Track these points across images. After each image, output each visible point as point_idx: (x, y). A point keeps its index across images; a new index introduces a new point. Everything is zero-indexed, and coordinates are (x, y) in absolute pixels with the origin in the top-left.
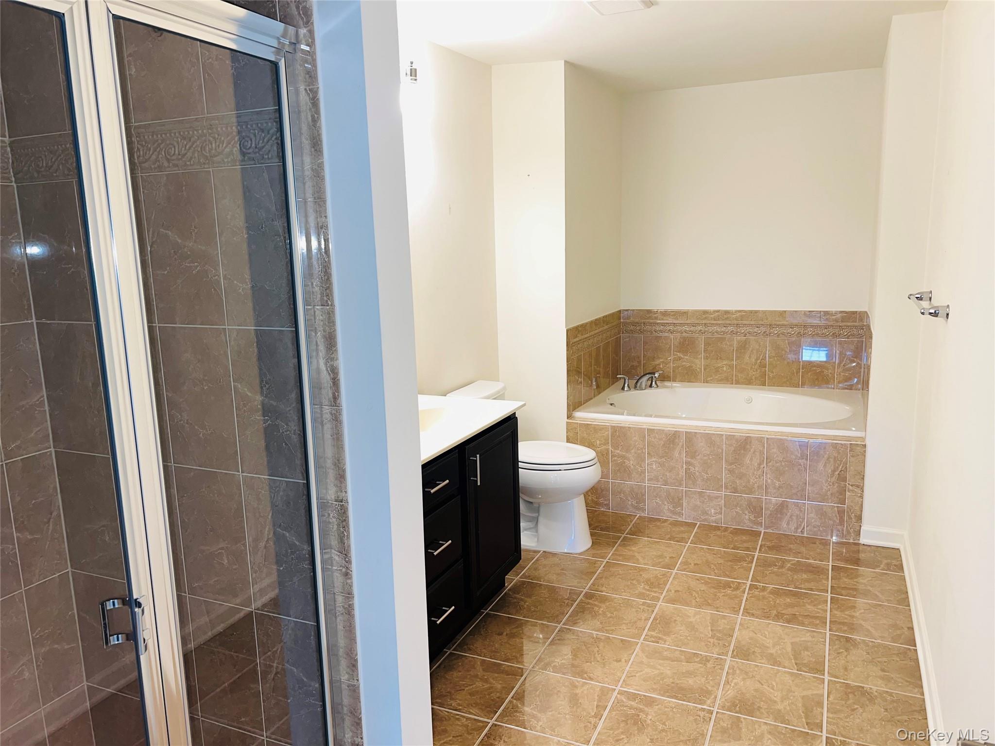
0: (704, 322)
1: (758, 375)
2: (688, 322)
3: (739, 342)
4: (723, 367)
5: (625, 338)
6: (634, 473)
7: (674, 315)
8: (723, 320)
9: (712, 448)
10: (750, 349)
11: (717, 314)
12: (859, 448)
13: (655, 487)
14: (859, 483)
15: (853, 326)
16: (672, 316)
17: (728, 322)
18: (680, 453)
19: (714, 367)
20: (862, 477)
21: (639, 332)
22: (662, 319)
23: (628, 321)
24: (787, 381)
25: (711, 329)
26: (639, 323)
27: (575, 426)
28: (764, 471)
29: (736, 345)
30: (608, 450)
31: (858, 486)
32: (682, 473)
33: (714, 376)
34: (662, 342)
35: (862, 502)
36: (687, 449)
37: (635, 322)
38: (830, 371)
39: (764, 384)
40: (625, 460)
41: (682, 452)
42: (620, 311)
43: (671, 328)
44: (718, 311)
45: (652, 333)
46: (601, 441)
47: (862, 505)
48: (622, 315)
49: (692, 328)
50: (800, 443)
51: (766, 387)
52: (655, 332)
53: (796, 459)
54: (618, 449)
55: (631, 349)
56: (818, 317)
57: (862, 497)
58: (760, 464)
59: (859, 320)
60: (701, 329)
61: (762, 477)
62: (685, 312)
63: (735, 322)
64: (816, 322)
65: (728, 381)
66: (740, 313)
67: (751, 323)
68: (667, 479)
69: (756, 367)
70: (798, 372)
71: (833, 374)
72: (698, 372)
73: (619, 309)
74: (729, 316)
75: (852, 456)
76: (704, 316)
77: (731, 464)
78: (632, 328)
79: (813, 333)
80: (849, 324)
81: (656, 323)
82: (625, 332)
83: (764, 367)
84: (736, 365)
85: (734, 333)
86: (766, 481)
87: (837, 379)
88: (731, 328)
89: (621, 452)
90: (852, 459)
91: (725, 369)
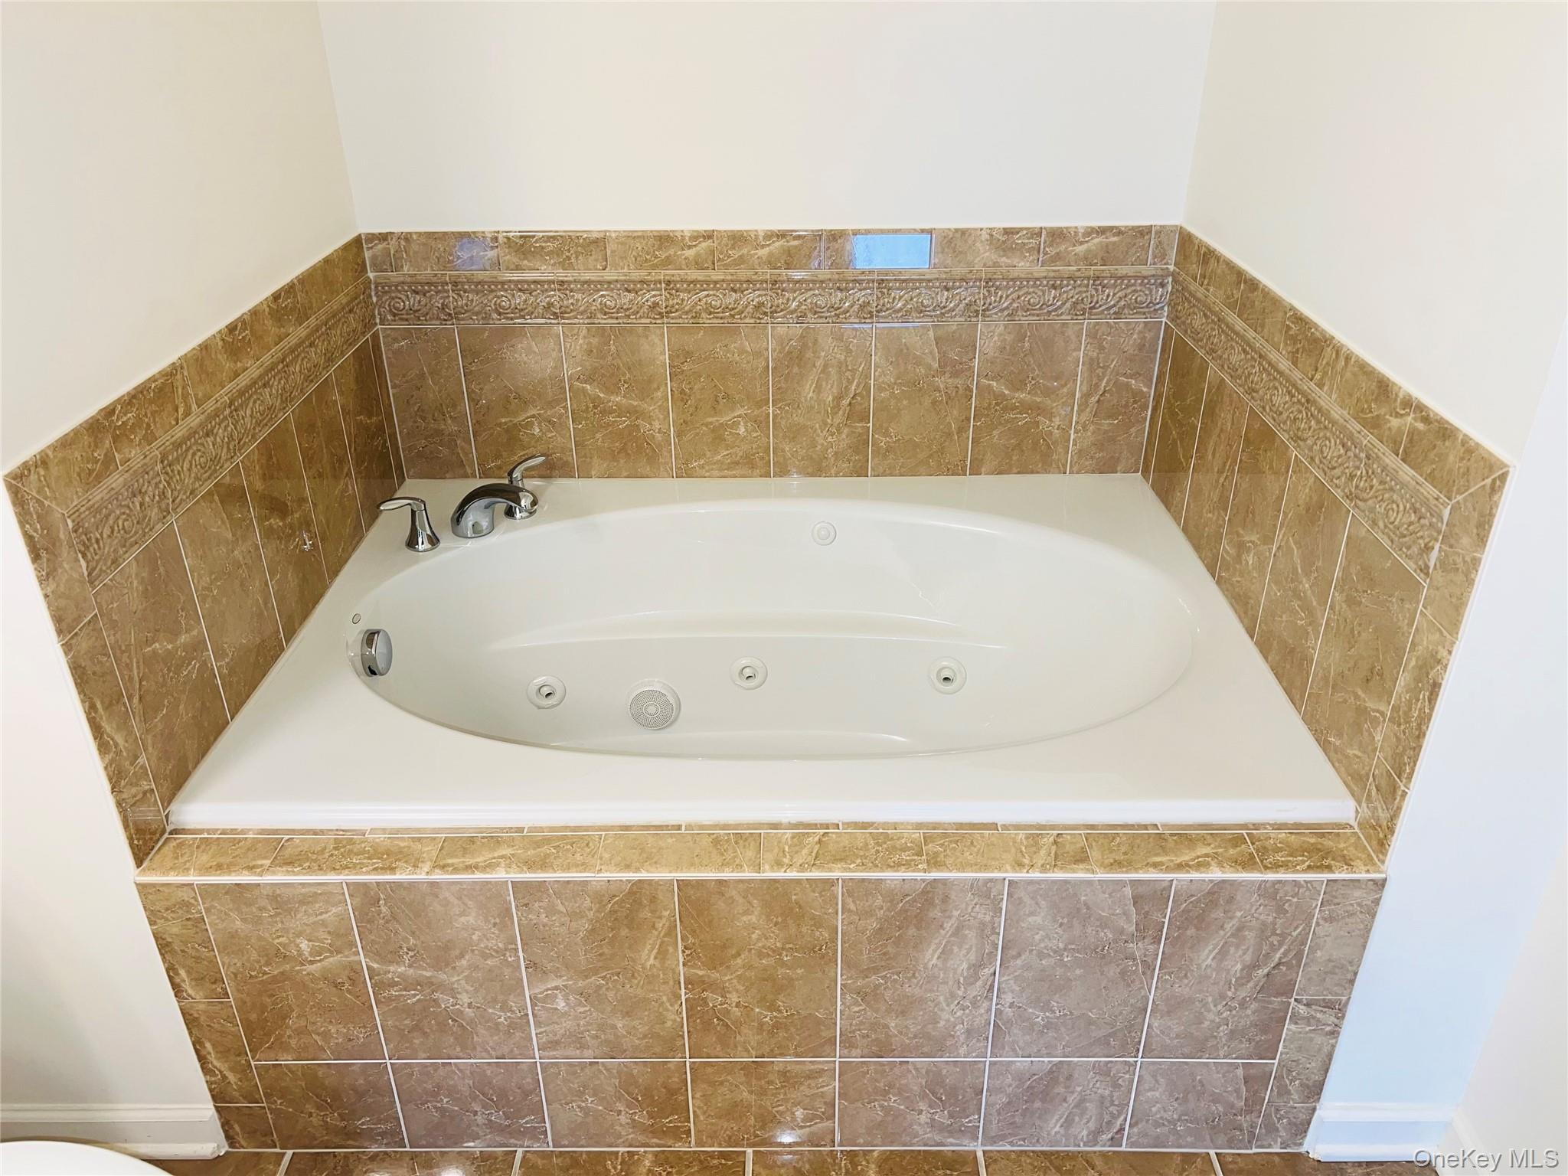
0: (662, 274)
1: (843, 445)
2: (609, 275)
3: (781, 341)
4: (736, 425)
5: (396, 340)
6: (482, 1031)
7: (558, 252)
8: (726, 267)
9: (793, 930)
10: (819, 363)
11: (704, 245)
12: (1357, 893)
13: (571, 1065)
14: (1337, 994)
15: (1136, 277)
16: (549, 253)
17: (744, 274)
18: (662, 954)
19: (706, 425)
20: (1349, 976)
21: (443, 316)
22: (518, 268)
23: (394, 276)
24: (931, 456)
25: (689, 300)
26: (435, 284)
27: (185, 895)
28: (992, 986)
29: (774, 350)
30: (355, 972)
31: (1329, 1005)
32: (677, 1015)
33: (708, 454)
34: (529, 351)
35: (1333, 1046)
36: (691, 940)
37: (423, 280)
38: (1057, 421)
39: (861, 471)
40: (437, 995)
41: (671, 950)
42: (357, 241)
43: (555, 296)
44: (709, 236)
45: (487, 317)
46: (318, 940)
47: (1330, 1056)
48: (367, 255)
49: (626, 299)
50: (1141, 890)
51: (870, 481)
52: (500, 314)
53: (1115, 941)
54: (399, 961)
55: (422, 375)
56: (1030, 250)
57: (1335, 1034)
58: (977, 967)
59: (1155, 257)
60: (658, 299)
61: (986, 1004)
62: (596, 241)
63: (768, 273)
64: (1023, 265)
65: (753, 467)
66: (782, 242)
67: (821, 277)
68: (617, 1036)
69: (837, 421)
70: (961, 430)
71: (1065, 431)
72: (659, 445)
73: (356, 234)
74: (745, 251)
75: (1330, 919)
76: (662, 255)
77: (866, 973)
78: (413, 300)
79: (1015, 305)
80: (1123, 270)
81: (496, 283)
82: (389, 317)
83: (861, 420)
84: (775, 417)
85: (765, 314)
86: (999, 1012)
87: (1075, 444)
88: (753, 297)
89: (411, 971)
90: (1327, 928)
91: (742, 430)
